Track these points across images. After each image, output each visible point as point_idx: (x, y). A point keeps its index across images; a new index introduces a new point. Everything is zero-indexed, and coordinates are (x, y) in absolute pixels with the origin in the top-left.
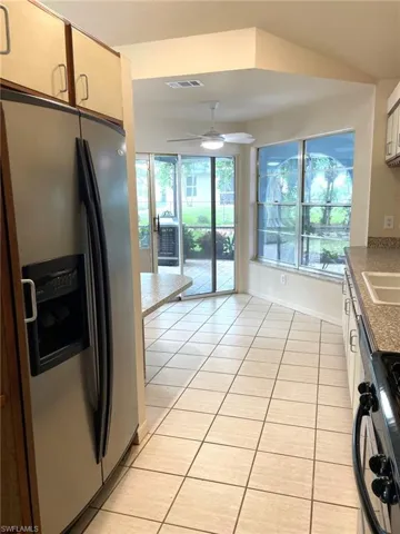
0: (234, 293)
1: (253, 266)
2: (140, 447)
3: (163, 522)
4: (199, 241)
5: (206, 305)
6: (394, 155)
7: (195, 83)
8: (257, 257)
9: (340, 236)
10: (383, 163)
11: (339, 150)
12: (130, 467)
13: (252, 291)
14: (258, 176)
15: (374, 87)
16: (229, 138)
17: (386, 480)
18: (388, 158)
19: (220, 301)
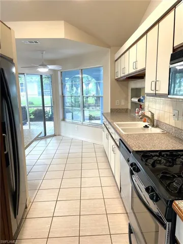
0: (54, 135)
1: (63, 123)
2: (28, 209)
3: (48, 238)
4: (33, 113)
5: (42, 142)
6: (119, 76)
7: (36, 42)
8: (64, 119)
9: (93, 109)
10: (114, 80)
11: (94, 74)
12: (26, 218)
13: (62, 134)
14: (62, 84)
15: (110, 50)
16: (51, 67)
17: (153, 194)
18: (116, 78)
19: (48, 140)
